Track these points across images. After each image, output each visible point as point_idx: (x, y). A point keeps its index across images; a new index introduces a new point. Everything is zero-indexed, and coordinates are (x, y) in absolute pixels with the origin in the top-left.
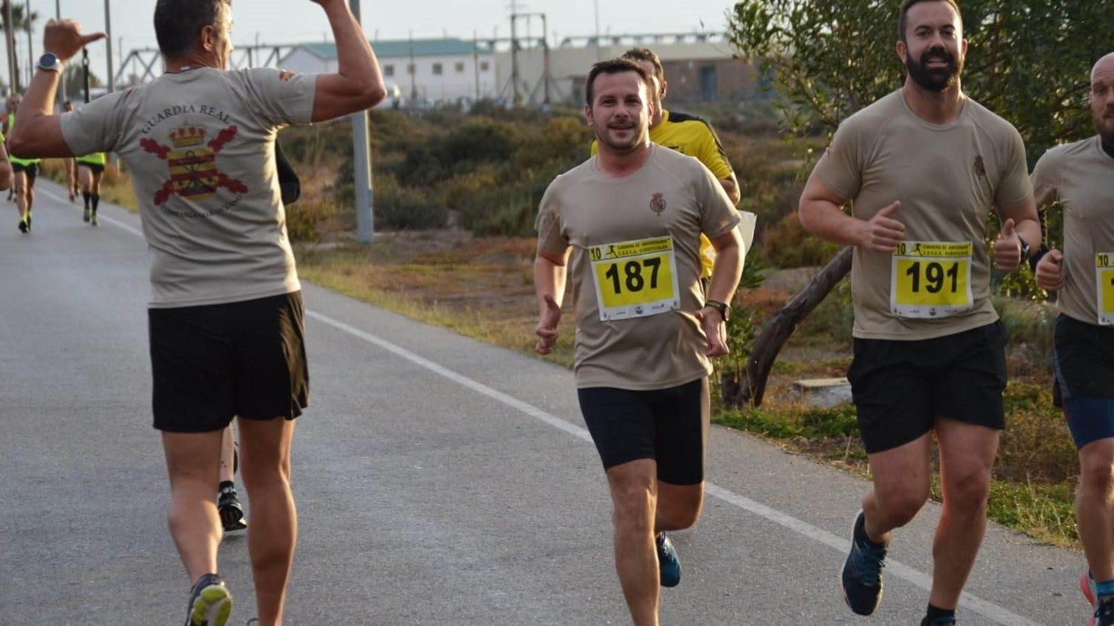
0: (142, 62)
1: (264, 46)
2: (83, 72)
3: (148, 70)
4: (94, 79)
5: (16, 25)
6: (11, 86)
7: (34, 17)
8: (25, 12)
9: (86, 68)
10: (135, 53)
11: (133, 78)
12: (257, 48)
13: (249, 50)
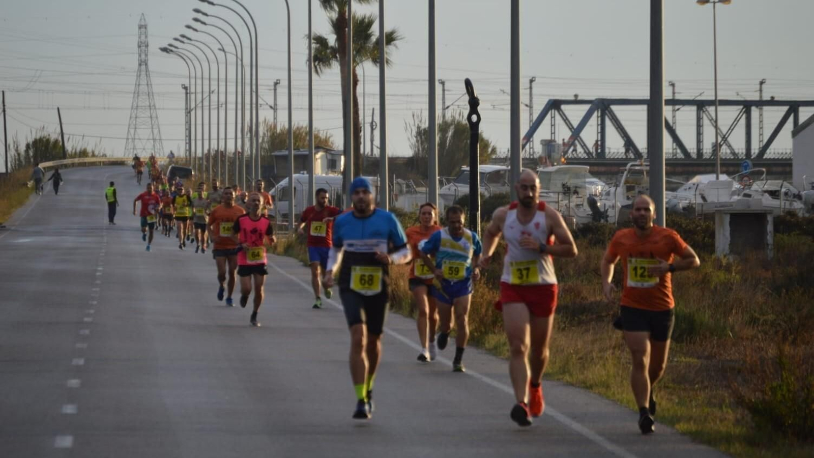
0: (566, 120)
1: (773, 102)
2: (468, 134)
3: (576, 133)
4: (486, 145)
5: (360, 51)
6: (346, 152)
7: (390, 38)
8: (375, 29)
9: (474, 126)
10: (555, 105)
11: (549, 145)
12: (760, 104)
13: (747, 106)
